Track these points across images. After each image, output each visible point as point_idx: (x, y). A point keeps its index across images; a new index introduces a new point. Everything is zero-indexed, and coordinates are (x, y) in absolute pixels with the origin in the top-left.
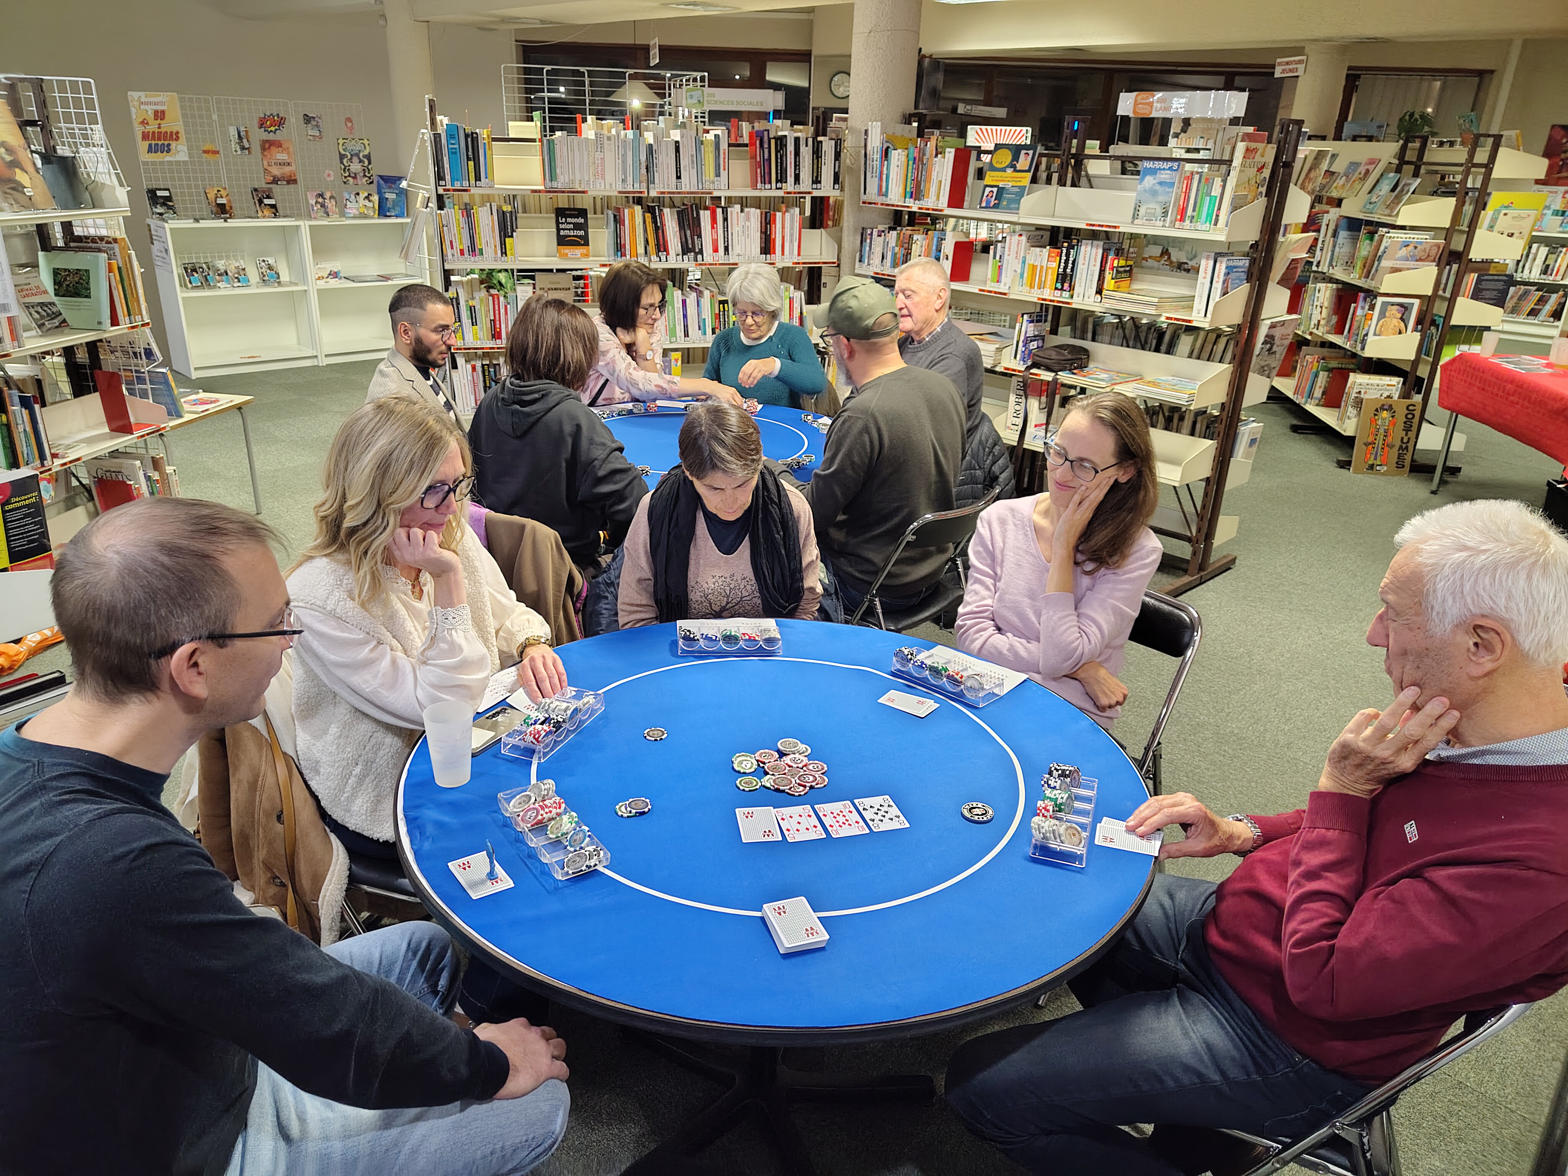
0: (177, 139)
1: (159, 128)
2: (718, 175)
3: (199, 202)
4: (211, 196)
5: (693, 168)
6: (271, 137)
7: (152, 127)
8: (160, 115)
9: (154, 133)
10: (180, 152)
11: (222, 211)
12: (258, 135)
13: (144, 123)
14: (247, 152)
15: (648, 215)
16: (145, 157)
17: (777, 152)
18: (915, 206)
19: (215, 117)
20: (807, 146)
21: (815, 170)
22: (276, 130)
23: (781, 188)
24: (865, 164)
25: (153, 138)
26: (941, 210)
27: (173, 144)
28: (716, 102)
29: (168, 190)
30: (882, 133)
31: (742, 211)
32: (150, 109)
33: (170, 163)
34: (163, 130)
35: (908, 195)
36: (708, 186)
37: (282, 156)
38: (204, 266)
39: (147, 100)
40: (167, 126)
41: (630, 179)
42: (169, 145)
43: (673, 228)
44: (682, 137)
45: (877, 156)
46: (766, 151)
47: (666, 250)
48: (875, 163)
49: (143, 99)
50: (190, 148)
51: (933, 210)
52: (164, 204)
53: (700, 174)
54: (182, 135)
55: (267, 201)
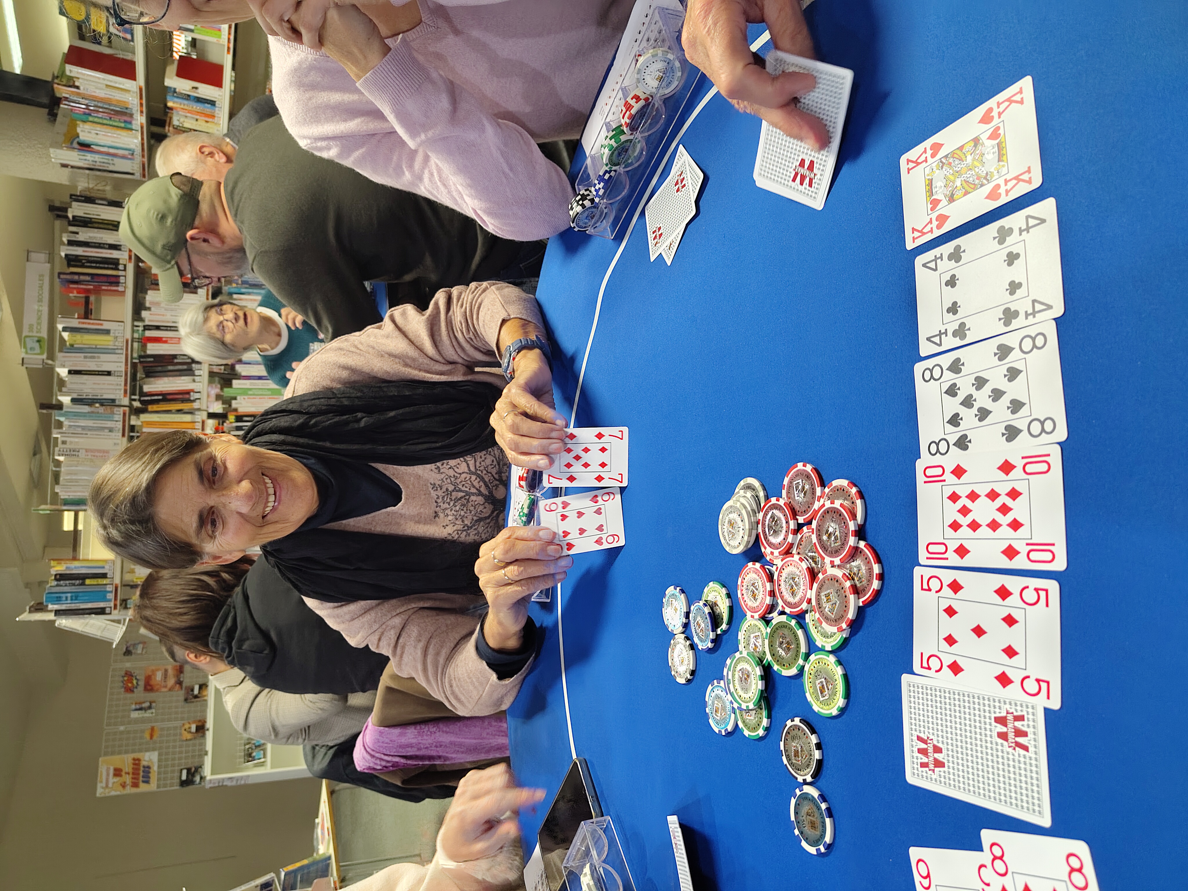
0: (139, 760)
1: (128, 773)
2: (107, 332)
3: (194, 745)
4: (189, 736)
5: (99, 357)
6: (142, 683)
7: (128, 779)
8: (118, 773)
9: (133, 778)
10: (151, 758)
11: (201, 728)
12: (140, 694)
13: (124, 786)
14: (154, 705)
15: (150, 408)
16: (153, 786)
17: (83, 266)
18: (140, 120)
19: (122, 728)
20: (77, 233)
21: (106, 226)
22: (136, 679)
23: (125, 266)
24: (99, 170)
25: (138, 779)
26: (141, 90)
27: (144, 763)
28: (39, 324)
29: (181, 770)
30: (61, 148)
31: (149, 309)
32: (112, 780)
33: (159, 767)
34: (131, 771)
35: (129, 126)
36: (121, 343)
37: (159, 676)
38: (247, 747)
39: (104, 781)
40: (128, 767)
41: (109, 424)
42: (144, 767)
43: (165, 383)
44: (64, 366)
45: (89, 157)
46: (82, 278)
47: (188, 392)
48: (97, 159)
49: (104, 785)
50: (147, 750)
51: (141, 98)
52: (193, 775)
53: (106, 351)
54: (136, 755)
55: (196, 692)
